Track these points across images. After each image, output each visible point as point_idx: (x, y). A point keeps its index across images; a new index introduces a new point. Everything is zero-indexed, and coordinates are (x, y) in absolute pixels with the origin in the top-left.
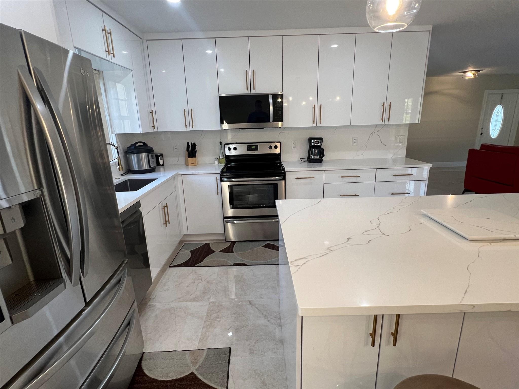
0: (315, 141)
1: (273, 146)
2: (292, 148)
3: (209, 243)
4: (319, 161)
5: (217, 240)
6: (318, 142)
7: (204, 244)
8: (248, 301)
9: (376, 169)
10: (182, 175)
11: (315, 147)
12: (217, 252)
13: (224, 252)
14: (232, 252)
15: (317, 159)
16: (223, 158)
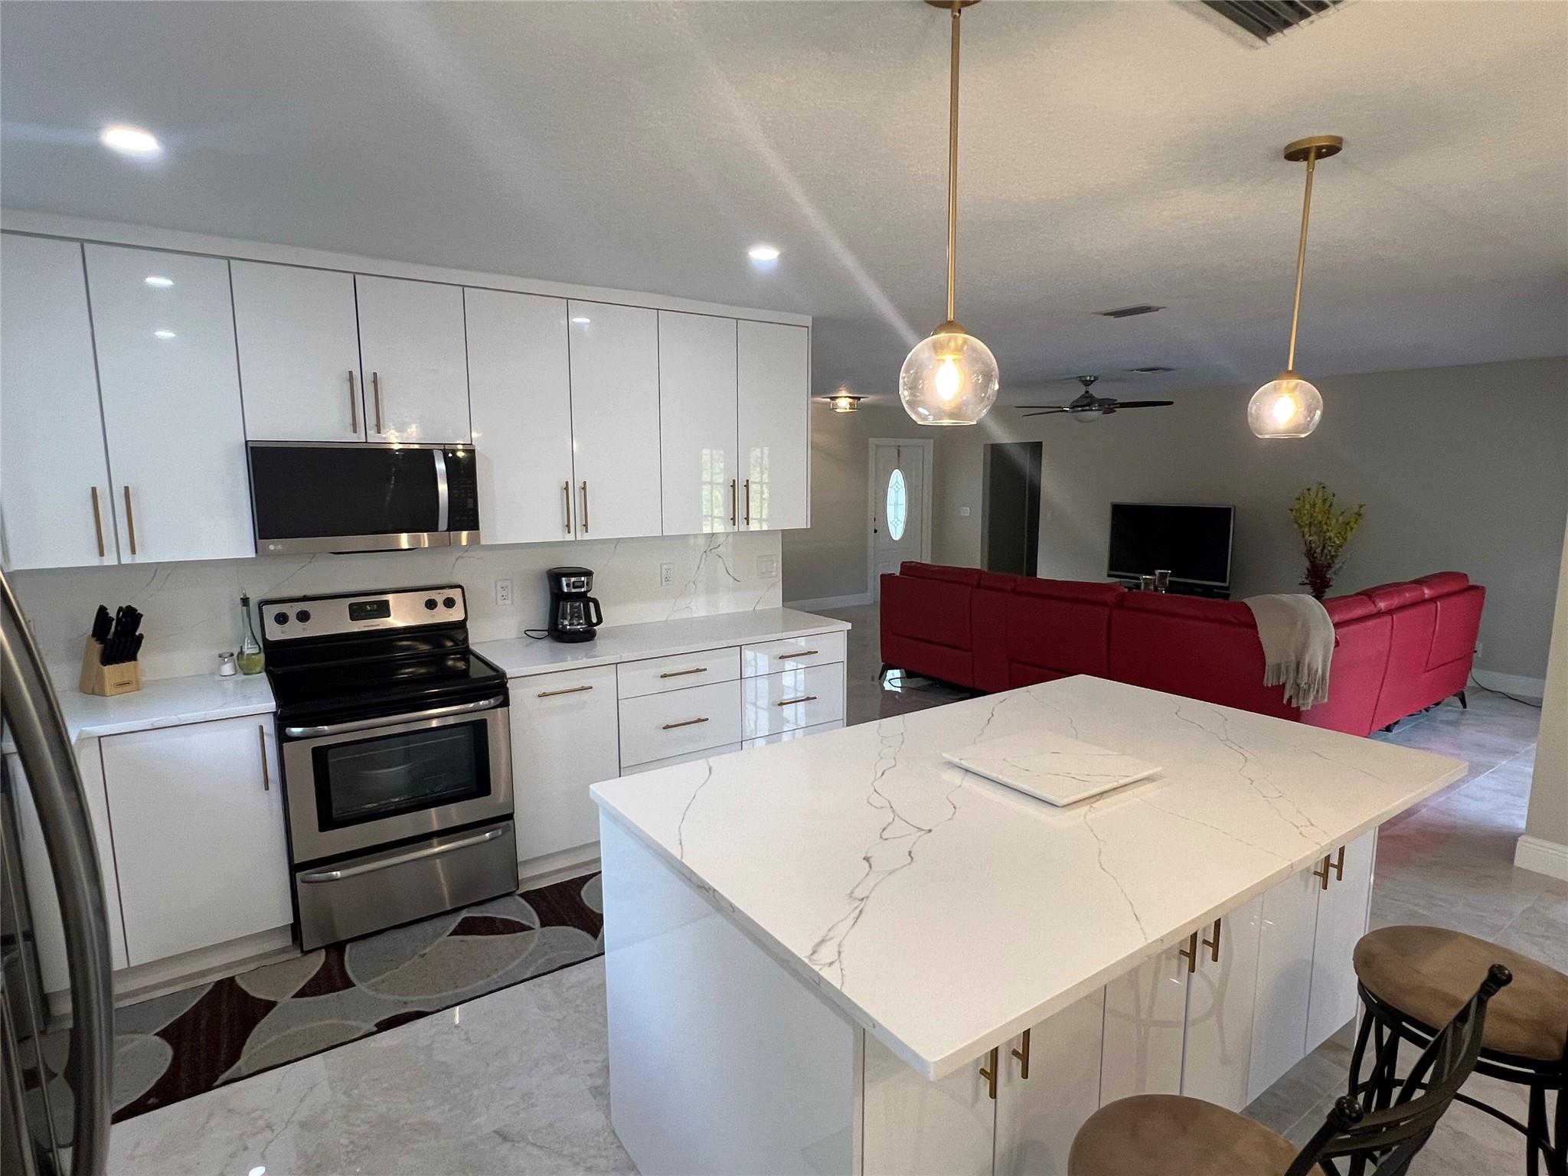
0: (573, 579)
1: (440, 599)
2: (498, 600)
3: (233, 978)
4: (588, 635)
5: (261, 957)
6: (580, 584)
7: (211, 987)
8: (493, 1134)
9: (741, 646)
10: (100, 737)
11: (570, 597)
12: (285, 999)
13: (314, 994)
14: (348, 984)
15: (577, 632)
16: (258, 651)
